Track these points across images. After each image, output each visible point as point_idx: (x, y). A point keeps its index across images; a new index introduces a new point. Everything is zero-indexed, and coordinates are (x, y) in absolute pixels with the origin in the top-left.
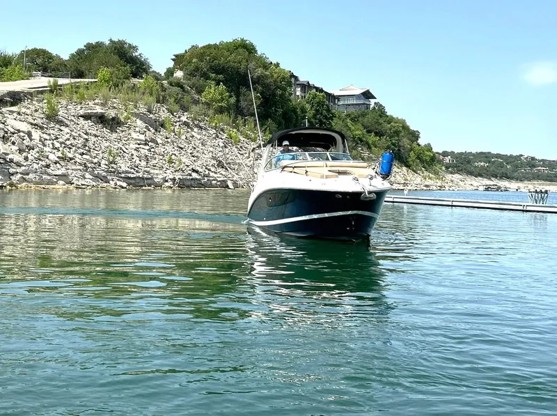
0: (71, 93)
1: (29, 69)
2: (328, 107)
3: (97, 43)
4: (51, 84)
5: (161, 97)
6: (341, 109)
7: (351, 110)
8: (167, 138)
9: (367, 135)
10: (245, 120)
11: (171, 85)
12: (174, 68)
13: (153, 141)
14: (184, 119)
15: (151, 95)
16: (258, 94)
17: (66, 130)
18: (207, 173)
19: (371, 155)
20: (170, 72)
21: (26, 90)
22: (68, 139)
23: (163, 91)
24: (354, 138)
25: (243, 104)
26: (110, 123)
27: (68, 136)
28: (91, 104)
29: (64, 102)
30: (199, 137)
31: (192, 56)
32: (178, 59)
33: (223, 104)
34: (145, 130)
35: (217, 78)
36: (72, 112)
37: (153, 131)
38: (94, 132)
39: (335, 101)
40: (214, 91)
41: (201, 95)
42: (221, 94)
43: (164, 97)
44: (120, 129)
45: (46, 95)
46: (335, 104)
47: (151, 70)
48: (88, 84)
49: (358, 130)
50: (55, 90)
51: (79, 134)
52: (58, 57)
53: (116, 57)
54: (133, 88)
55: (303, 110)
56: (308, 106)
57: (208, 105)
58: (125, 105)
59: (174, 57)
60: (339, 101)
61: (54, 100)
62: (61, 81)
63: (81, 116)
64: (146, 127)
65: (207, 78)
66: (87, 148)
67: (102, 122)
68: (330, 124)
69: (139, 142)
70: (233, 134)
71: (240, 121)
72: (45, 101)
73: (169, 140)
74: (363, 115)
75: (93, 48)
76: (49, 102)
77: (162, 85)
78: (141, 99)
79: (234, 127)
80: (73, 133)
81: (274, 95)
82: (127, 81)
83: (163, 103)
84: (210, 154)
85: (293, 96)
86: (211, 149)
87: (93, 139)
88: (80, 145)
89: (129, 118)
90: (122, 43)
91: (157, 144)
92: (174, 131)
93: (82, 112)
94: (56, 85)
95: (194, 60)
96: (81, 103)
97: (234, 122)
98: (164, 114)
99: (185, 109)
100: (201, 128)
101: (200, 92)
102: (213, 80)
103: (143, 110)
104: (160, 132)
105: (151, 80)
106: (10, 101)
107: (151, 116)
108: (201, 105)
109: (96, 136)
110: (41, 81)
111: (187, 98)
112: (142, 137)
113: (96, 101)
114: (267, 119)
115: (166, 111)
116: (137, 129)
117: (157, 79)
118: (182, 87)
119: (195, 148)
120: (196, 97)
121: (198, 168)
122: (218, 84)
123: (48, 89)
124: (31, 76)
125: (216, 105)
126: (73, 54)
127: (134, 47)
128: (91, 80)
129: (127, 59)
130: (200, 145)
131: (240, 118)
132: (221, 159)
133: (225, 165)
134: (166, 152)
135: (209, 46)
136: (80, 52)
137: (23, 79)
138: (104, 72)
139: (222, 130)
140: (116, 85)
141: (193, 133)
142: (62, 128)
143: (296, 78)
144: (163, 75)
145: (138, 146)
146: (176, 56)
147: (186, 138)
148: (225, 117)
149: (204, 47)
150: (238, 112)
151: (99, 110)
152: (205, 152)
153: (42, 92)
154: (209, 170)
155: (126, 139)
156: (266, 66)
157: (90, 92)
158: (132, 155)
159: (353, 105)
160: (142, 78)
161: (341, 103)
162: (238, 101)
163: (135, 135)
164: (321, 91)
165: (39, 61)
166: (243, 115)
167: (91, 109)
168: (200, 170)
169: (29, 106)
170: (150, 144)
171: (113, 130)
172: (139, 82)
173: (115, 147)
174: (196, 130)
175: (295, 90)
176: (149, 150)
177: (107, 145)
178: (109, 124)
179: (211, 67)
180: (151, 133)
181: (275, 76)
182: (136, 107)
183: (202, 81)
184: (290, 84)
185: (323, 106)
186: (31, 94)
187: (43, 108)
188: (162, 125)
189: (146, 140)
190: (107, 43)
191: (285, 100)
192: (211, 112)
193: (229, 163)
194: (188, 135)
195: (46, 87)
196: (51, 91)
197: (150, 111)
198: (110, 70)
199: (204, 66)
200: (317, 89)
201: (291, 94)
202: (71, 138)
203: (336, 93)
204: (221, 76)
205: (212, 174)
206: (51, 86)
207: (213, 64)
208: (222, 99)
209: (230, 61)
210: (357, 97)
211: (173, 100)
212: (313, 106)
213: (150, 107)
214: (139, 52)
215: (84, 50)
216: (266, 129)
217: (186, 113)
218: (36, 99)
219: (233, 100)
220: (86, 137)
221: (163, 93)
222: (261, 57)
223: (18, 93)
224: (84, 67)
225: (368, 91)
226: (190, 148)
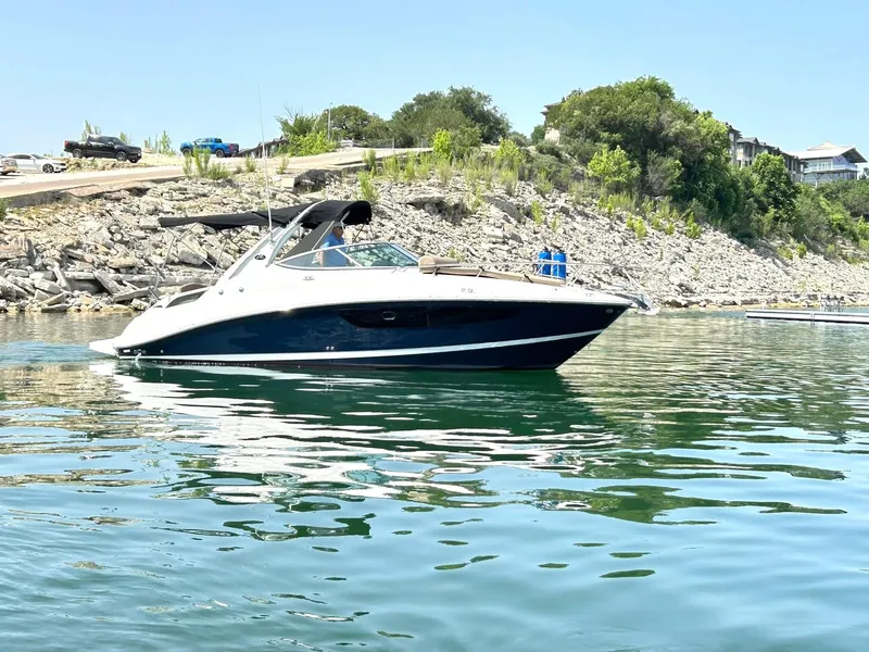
0: (396, 171)
1: (336, 137)
2: (788, 178)
3: (432, 93)
4: (367, 157)
5: (527, 172)
6: (809, 180)
7: (825, 181)
8: (535, 233)
9: (852, 221)
10: (655, 202)
11: (541, 151)
12: (545, 126)
13: (515, 237)
14: (560, 203)
15: (512, 168)
16: (677, 162)
17: (390, 224)
18: (596, 284)
19: (858, 251)
20: (539, 133)
21: (333, 168)
22: (394, 238)
23: (528, 162)
24: (830, 224)
25: (652, 177)
26: (451, 213)
27: (392, 233)
28: (424, 184)
29: (386, 183)
30: (584, 229)
31: (573, 106)
32: (552, 113)
33: (621, 179)
34: (503, 221)
35: (612, 139)
36: (398, 197)
37: (515, 222)
38: (430, 227)
39: (799, 167)
40: (608, 159)
41: (586, 166)
42: (617, 163)
43: (531, 171)
44: (467, 221)
45: (361, 175)
46: (799, 172)
47: (511, 131)
48: (419, 156)
49: (837, 212)
50: (372, 166)
51: (409, 231)
52: (377, 117)
53: (459, 114)
54: (485, 159)
55: (749, 184)
56: (755, 177)
57: (598, 180)
58: (473, 185)
59: (545, 110)
60: (805, 167)
61: (372, 180)
62: (380, 153)
63: (411, 204)
64: (505, 218)
65: (596, 139)
66: (419, 250)
67: (440, 211)
68: (791, 203)
69: (494, 240)
70: (637, 225)
71: (647, 204)
72: (359, 183)
73: (539, 236)
74: (846, 189)
75: (427, 102)
76: (364, 185)
77: (527, 154)
78: (497, 175)
79: (637, 214)
80: (399, 229)
81: (702, 161)
82: (475, 149)
83: (529, 179)
84: (601, 255)
85: (731, 163)
86: (603, 248)
87: (427, 237)
88: (409, 247)
89: (479, 205)
90: (467, 93)
91: (521, 242)
92: (546, 223)
93: (411, 198)
94: (373, 159)
95: (577, 113)
96: (410, 185)
97: (637, 205)
98: (530, 197)
99: (562, 188)
100: (586, 216)
101: (585, 161)
102: (605, 142)
103: (500, 191)
104: (524, 223)
105: (511, 146)
106: (310, 185)
107: (512, 200)
108: (586, 181)
109: (432, 232)
110: (353, 153)
111: (565, 170)
112: (499, 232)
113: (431, 181)
114: (690, 199)
115: (534, 192)
116: (491, 221)
117: (520, 144)
118: (558, 155)
119: (577, 247)
120: (580, 168)
121: (583, 278)
122: (613, 147)
123: (364, 164)
124: (338, 146)
125: (610, 180)
126: (397, 113)
127: (485, 97)
128: (423, 150)
129: (475, 115)
130: (586, 241)
131: (647, 198)
132: (617, 262)
133: (624, 271)
134: (534, 253)
135: (599, 91)
136: (407, 109)
137: (327, 151)
138: (442, 137)
139: (620, 218)
140: (460, 156)
141: (575, 224)
142: (383, 221)
143: (737, 134)
144: (529, 137)
145: (492, 246)
146: (549, 107)
147: (565, 233)
148: (623, 198)
149: (592, 92)
150: (643, 189)
151: (435, 193)
152: (593, 252)
153: (355, 170)
154: (600, 279)
155: (475, 235)
156: (689, 117)
157: (423, 167)
158: (484, 259)
159: (828, 172)
160: (497, 142)
161: (809, 170)
162: (644, 173)
163: (488, 230)
164: (778, 152)
165: (349, 124)
166: (652, 194)
167: (424, 193)
168: (586, 280)
169: (336, 191)
170: (511, 242)
171: (456, 223)
172: (494, 150)
173: (459, 247)
174: (579, 218)
175: (734, 152)
176: (509, 252)
177: (448, 244)
178: (449, 214)
179: (601, 123)
180: (511, 227)
181: (704, 131)
182: (489, 187)
183: (588, 145)
184: (727, 144)
185: (780, 175)
186: (339, 173)
187: (356, 193)
188: (528, 214)
189: (505, 237)
190: (446, 93)
191: (719, 168)
192: (602, 191)
193: (631, 269)
194: (568, 227)
195: (360, 162)
196: (368, 168)
197: (510, 193)
198: (450, 133)
199: (591, 121)
200: (771, 150)
201: (728, 160)
202: (397, 236)
203: (801, 155)
204: (617, 136)
205: (603, 285)
206: (366, 161)
207: (605, 117)
208: (619, 172)
209: (631, 111)
210: (837, 160)
211: (543, 175)
212: (763, 177)
213: (509, 187)
214: (493, 104)
215: (412, 105)
216: (688, 215)
217: (563, 195)
218: (346, 180)
219: (636, 172)
220: (418, 234)
221: (529, 165)
222: (679, 104)
223: (321, 173)
224: (413, 130)
225: (853, 150)
226: (570, 247)
